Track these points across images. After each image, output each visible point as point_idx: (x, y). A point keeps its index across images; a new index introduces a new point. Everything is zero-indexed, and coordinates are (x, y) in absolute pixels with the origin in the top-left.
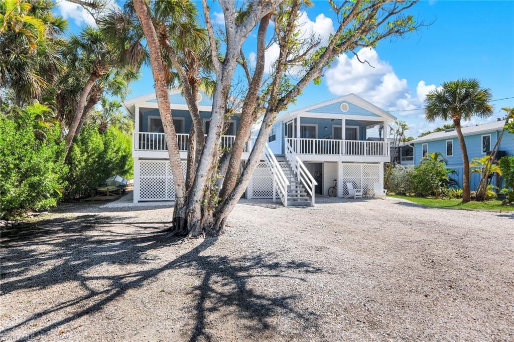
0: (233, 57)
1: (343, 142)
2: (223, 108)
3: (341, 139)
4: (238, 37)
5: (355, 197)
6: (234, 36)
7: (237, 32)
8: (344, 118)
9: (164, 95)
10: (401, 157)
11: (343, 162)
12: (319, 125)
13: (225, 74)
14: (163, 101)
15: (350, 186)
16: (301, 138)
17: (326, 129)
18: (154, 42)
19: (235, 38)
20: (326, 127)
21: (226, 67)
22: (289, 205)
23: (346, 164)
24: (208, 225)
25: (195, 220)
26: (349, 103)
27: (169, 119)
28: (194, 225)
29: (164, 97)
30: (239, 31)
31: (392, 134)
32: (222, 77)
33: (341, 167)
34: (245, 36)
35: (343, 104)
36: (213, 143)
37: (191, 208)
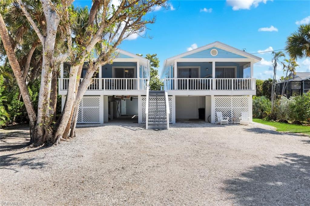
0: (49, 32)
1: (214, 80)
2: (48, 65)
3: (211, 77)
4: (52, 19)
5: (221, 123)
6: (49, 19)
7: (51, 16)
8: (214, 61)
9: (12, 59)
10: (304, 89)
11: (215, 96)
12: (201, 67)
13: (46, 43)
14: (12, 63)
15: (220, 114)
16: (177, 78)
17: (207, 70)
18: (2, 28)
19: (50, 20)
20: (207, 68)
21: (46, 39)
22: (149, 129)
23: (218, 97)
24: (50, 139)
25: (38, 136)
26: (218, 49)
27: (18, 73)
28: (38, 139)
29: (12, 60)
30: (53, 15)
31: (285, 70)
32: (44, 45)
33: (213, 99)
34: (57, 18)
35: (212, 50)
36: (43, 87)
37: (35, 128)
